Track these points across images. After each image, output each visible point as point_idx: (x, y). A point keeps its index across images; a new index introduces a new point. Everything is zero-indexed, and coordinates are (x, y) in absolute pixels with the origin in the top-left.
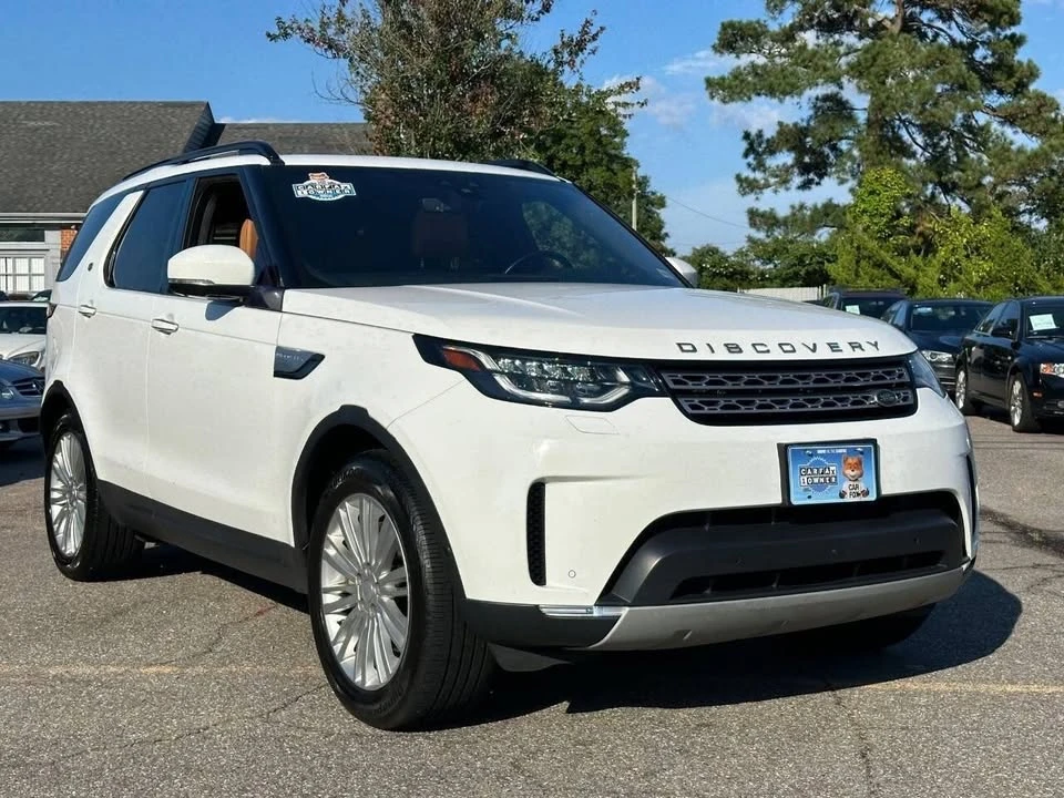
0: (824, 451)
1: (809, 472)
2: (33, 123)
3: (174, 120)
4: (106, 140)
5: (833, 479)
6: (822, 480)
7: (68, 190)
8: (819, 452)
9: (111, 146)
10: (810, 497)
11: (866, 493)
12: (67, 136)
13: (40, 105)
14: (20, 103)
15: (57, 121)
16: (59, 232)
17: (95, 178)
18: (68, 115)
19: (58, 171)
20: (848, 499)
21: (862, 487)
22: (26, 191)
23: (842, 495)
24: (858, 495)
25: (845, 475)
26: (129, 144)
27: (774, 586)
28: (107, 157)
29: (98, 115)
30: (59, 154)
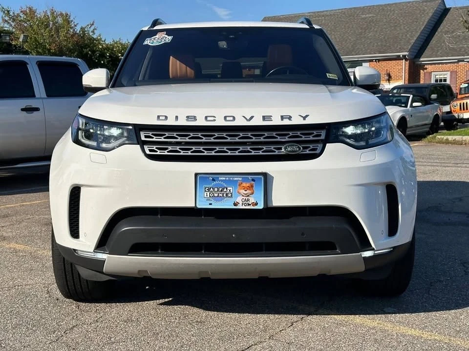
0: (224, 179)
1: (212, 189)
2: (364, 16)
3: (426, 8)
4: (394, 21)
5: (229, 195)
6: (221, 195)
7: (374, 44)
8: (220, 179)
9: (396, 23)
10: (211, 204)
11: (256, 204)
12: (378, 20)
13: (369, 7)
14: (360, 7)
15: (375, 14)
16: (368, 63)
17: (386, 38)
18: (379, 11)
19: (371, 36)
20: (240, 207)
21: (252, 200)
22: (356, 46)
23: (235, 204)
24: (249, 205)
25: (238, 192)
26: (404, 21)
27: (203, 252)
28: (393, 28)
29: (392, 9)
30: (373, 28)
